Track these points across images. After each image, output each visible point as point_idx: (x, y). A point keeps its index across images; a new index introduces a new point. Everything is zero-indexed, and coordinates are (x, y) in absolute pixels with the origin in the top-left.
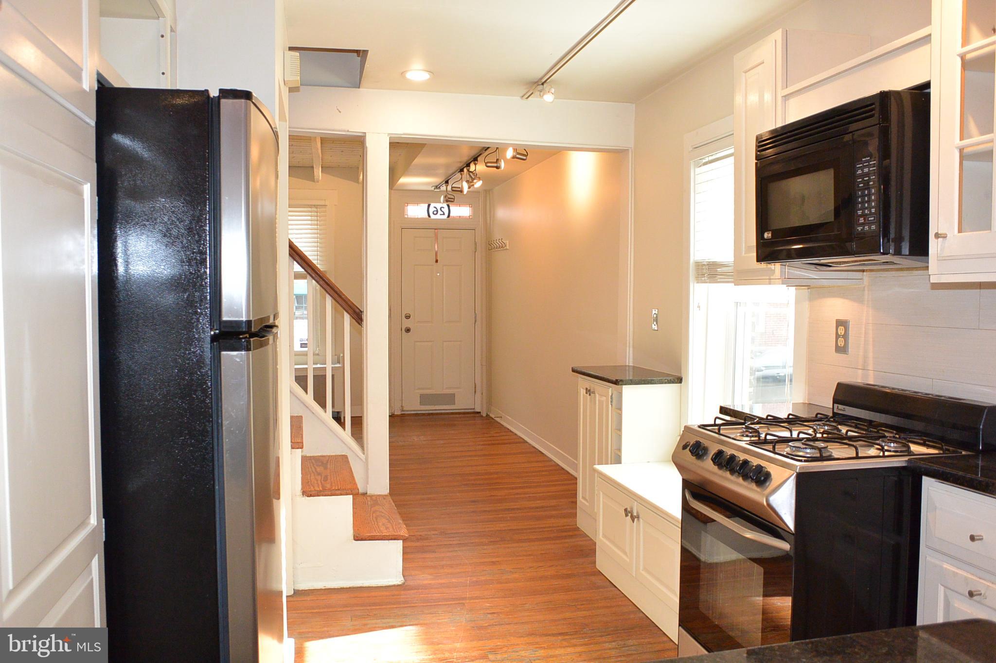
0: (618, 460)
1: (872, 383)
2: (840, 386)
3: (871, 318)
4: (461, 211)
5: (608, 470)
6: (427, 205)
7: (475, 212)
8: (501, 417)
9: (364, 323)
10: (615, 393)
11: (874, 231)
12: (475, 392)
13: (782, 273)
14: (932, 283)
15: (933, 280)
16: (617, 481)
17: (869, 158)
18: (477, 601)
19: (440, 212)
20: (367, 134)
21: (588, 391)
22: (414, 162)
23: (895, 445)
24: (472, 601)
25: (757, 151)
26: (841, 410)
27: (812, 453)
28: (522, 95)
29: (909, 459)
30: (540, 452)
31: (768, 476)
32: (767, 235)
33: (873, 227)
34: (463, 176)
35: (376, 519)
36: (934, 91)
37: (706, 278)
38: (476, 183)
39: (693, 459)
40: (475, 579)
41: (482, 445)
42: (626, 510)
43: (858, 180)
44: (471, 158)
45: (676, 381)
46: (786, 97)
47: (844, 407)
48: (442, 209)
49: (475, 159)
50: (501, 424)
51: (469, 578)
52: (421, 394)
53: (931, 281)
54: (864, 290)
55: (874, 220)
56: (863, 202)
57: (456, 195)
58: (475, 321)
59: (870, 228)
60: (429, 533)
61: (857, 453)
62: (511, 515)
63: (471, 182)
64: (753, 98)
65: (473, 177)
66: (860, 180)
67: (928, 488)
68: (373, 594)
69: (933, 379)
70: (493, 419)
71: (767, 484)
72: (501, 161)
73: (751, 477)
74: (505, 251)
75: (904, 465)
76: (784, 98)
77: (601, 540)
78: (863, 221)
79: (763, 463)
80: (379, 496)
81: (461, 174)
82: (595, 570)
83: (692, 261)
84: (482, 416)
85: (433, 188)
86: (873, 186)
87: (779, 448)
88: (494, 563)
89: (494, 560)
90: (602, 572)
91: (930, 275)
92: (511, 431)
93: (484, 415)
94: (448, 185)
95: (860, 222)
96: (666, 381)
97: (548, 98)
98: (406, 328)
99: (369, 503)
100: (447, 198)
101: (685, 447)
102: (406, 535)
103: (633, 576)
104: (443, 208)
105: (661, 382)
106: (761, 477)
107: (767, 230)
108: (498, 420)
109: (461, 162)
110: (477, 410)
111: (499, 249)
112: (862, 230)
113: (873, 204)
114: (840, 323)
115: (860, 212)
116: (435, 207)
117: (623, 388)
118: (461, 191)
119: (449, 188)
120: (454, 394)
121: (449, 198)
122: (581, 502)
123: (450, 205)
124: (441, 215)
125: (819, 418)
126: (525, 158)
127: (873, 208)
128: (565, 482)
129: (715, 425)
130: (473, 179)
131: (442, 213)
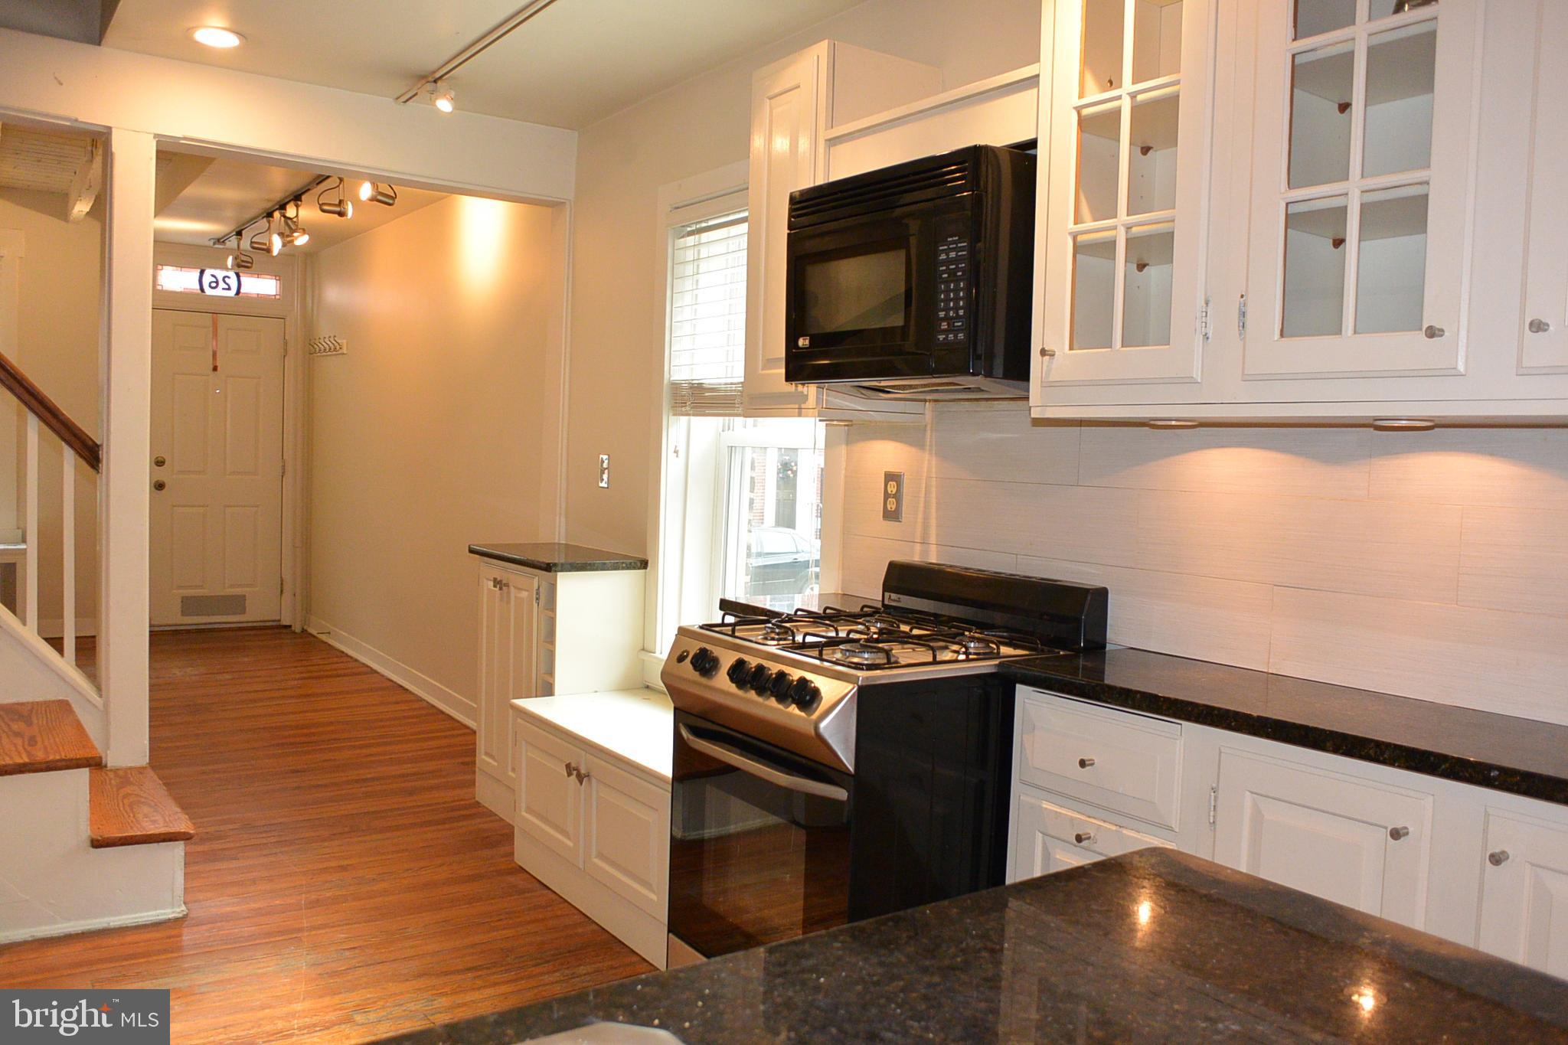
0: (548, 690)
1: (934, 561)
2: (892, 566)
3: (934, 470)
4: (261, 286)
5: (535, 705)
6: (199, 271)
7: (284, 288)
8: (329, 633)
9: (103, 466)
10: (544, 585)
11: (960, 342)
12: (282, 591)
13: (818, 400)
14: (1034, 418)
15: (1036, 413)
16: (551, 722)
17: (957, 238)
18: (323, 931)
19: (222, 285)
20: (113, 130)
21: (497, 583)
22: (181, 194)
23: (977, 645)
24: (314, 932)
25: (790, 217)
26: (894, 601)
27: (872, 659)
28: (396, 96)
29: (1000, 663)
30: (401, 686)
31: (815, 694)
32: (803, 342)
33: (961, 336)
34: (271, 225)
35: (132, 809)
36: (1041, 153)
37: (688, 408)
38: (297, 238)
39: (695, 675)
40: (313, 897)
41: (299, 679)
42: (568, 766)
43: (941, 269)
44: (291, 194)
45: (639, 564)
46: (833, 142)
47: (899, 596)
48: (226, 279)
49: (297, 198)
50: (329, 645)
51: (304, 895)
52: (183, 598)
53: (1033, 416)
54: (925, 430)
55: (962, 325)
56: (947, 300)
57: (257, 257)
58: (284, 473)
59: (956, 336)
60: (222, 828)
61: (934, 657)
62: (363, 789)
63: (288, 236)
64: (781, 144)
65: (291, 227)
66: (944, 268)
67: (1024, 702)
68: (129, 939)
69: (1017, 555)
70: (314, 637)
71: (815, 705)
72: (347, 204)
73: (791, 696)
74: (341, 356)
75: (993, 671)
76: (828, 142)
77: (524, 819)
78: (946, 327)
79: (809, 676)
80: (131, 768)
81: (269, 222)
82: (514, 865)
83: (666, 382)
84: (294, 632)
85: (212, 241)
86: (962, 277)
87: (827, 653)
88: (343, 868)
89: (345, 862)
90: (525, 868)
91: (1030, 407)
92: (347, 656)
93: (298, 630)
94: (240, 239)
95: (942, 327)
96: (624, 565)
97: (444, 105)
98: (157, 481)
99: (113, 782)
100: (238, 260)
101: (681, 659)
102: (192, 832)
103: (579, 869)
104: (229, 277)
105: (616, 567)
106: (806, 696)
107: (804, 335)
108: (324, 637)
109: (268, 201)
110: (284, 623)
111: (329, 353)
112: (944, 339)
113: (961, 303)
114: (890, 477)
115: (942, 314)
116: (213, 276)
117: (558, 577)
118: (269, 250)
119: (245, 244)
120: (245, 596)
121: (243, 261)
122: (484, 760)
123: (241, 274)
124: (223, 289)
125: (868, 613)
126: (391, 202)
127: (961, 308)
128: (448, 733)
129: (723, 624)
130: (293, 231)
131: (227, 287)
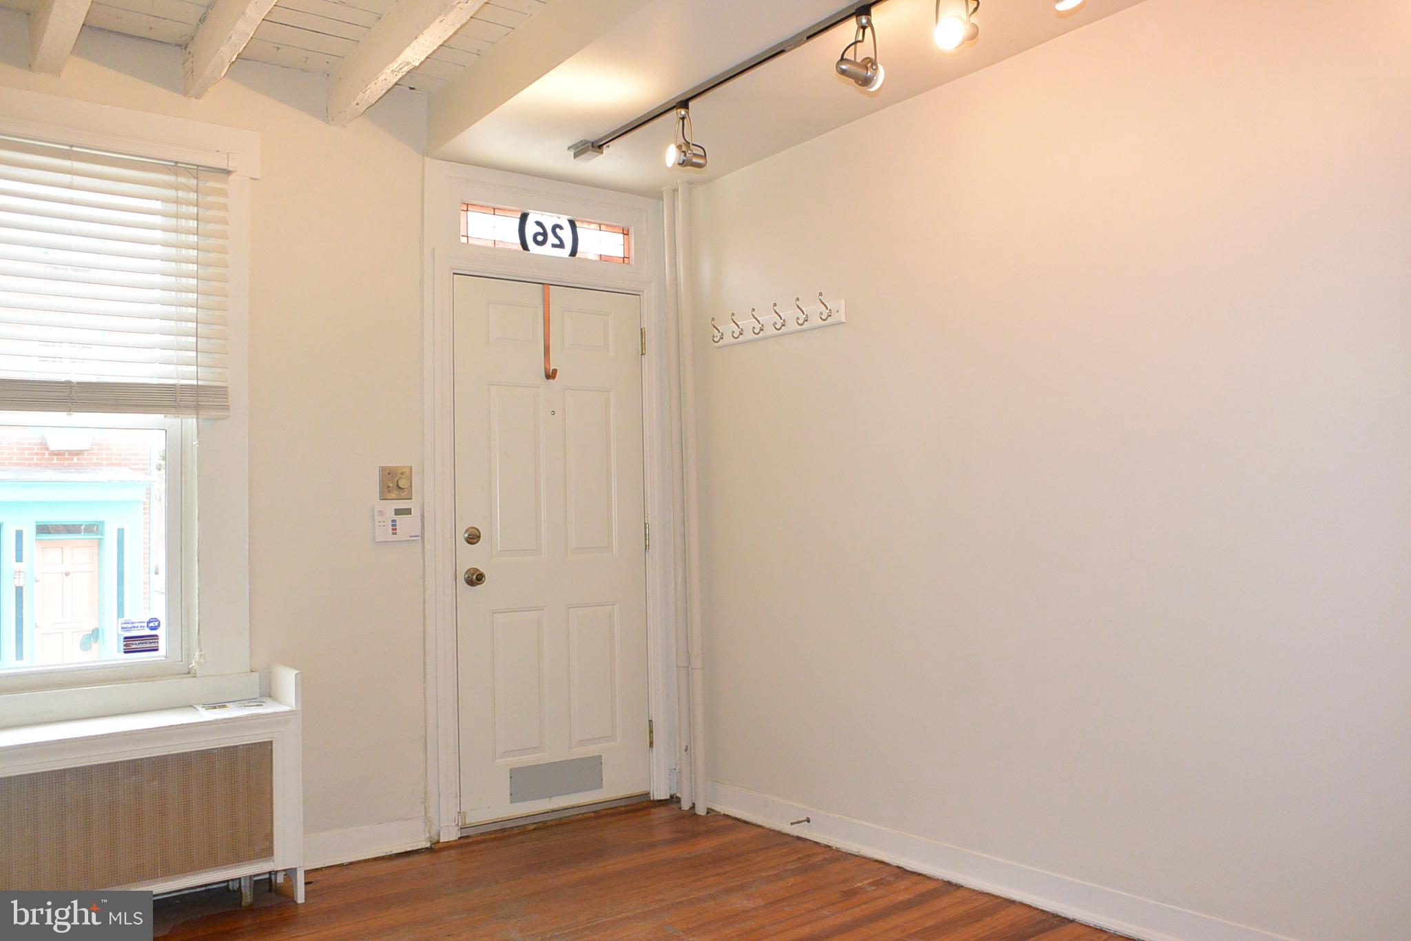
4: (604, 244)
6: (519, 214)
12: (651, 744)
19: (552, 239)
48: (558, 230)
52: (510, 771)
98: (470, 571)
104: (561, 228)
110: (660, 794)
116: (539, 224)
120: (600, 757)
123: (577, 223)
124: (554, 246)
131: (557, 242)
